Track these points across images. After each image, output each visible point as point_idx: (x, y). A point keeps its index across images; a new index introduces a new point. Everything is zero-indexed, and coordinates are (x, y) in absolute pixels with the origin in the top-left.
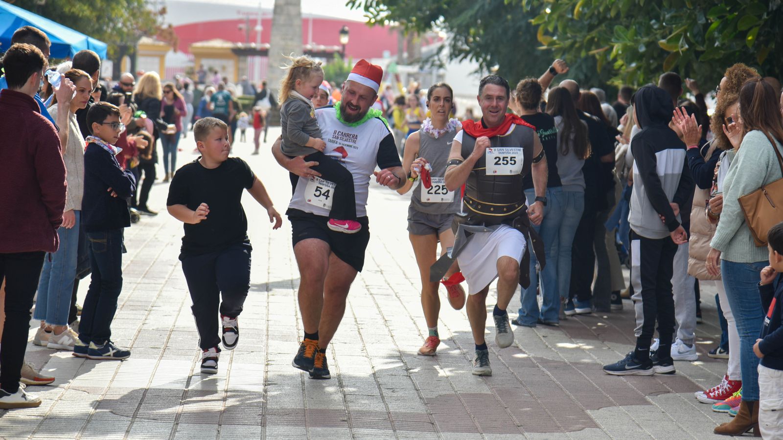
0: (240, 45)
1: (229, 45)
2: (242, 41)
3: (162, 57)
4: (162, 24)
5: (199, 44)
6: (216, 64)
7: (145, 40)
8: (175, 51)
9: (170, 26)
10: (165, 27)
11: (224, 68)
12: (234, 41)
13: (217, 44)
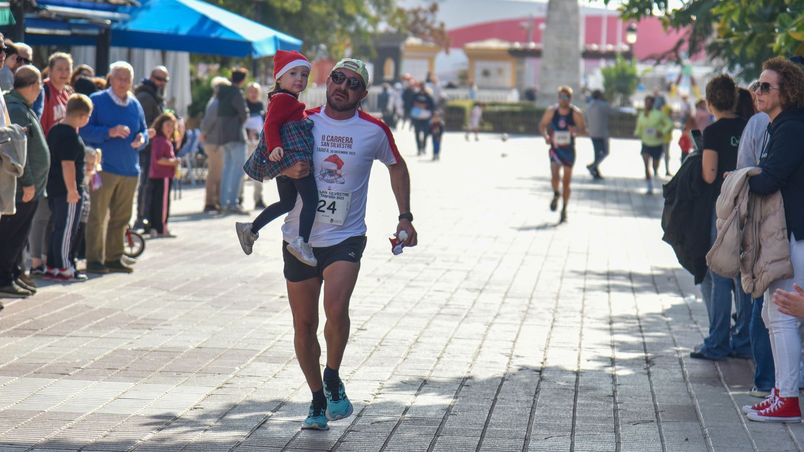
0: (517, 45)
1: (504, 45)
2: (520, 41)
3: (431, 60)
4: (433, 22)
5: (472, 45)
6: (492, 66)
7: (413, 41)
8: (447, 52)
9: (442, 25)
10: (436, 25)
11: (500, 71)
12: (512, 40)
13: (493, 44)
